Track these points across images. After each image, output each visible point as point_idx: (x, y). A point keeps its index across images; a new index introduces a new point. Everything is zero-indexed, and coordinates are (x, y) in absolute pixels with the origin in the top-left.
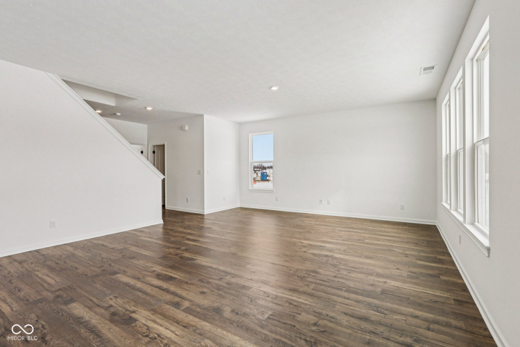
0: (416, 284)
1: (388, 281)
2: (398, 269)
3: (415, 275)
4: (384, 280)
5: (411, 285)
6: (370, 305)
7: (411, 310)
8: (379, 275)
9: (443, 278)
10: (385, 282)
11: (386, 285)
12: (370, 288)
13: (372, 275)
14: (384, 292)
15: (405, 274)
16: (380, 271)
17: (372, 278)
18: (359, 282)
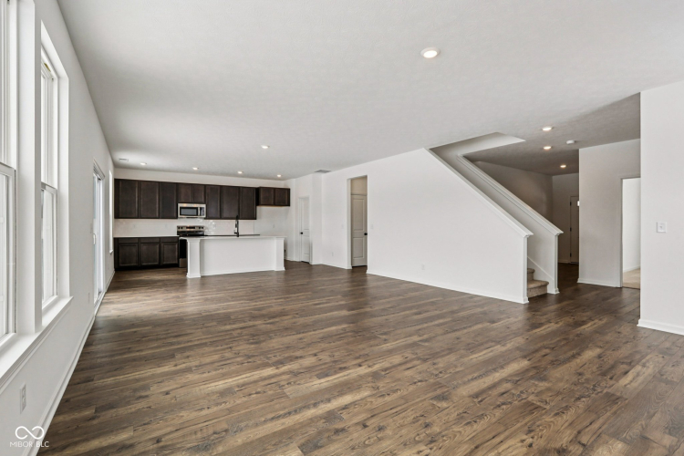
0: (137, 380)
1: (174, 368)
2: (167, 393)
3: (138, 394)
4: (178, 367)
5: (144, 375)
6: (179, 343)
7: (143, 353)
8: (189, 370)
9: (88, 412)
10: (176, 365)
11: (174, 363)
12: (188, 353)
13: (196, 366)
14: (173, 356)
15: (154, 389)
16: (191, 377)
17: (194, 364)
18: (203, 354)
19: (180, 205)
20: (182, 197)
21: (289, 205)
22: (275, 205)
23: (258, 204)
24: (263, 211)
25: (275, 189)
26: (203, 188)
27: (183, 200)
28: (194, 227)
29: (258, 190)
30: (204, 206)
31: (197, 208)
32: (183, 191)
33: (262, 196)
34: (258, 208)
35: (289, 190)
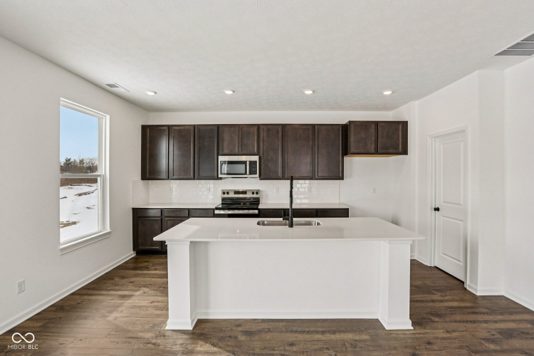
19: (221, 158)
20: (226, 146)
21: (405, 152)
22: (377, 152)
23: (346, 152)
24: (354, 164)
25: (377, 123)
26: (255, 129)
27: (226, 151)
28: (244, 192)
29: (345, 129)
30: (256, 158)
31: (244, 163)
32: (226, 136)
33: (352, 138)
34: (346, 159)
35: (405, 124)
